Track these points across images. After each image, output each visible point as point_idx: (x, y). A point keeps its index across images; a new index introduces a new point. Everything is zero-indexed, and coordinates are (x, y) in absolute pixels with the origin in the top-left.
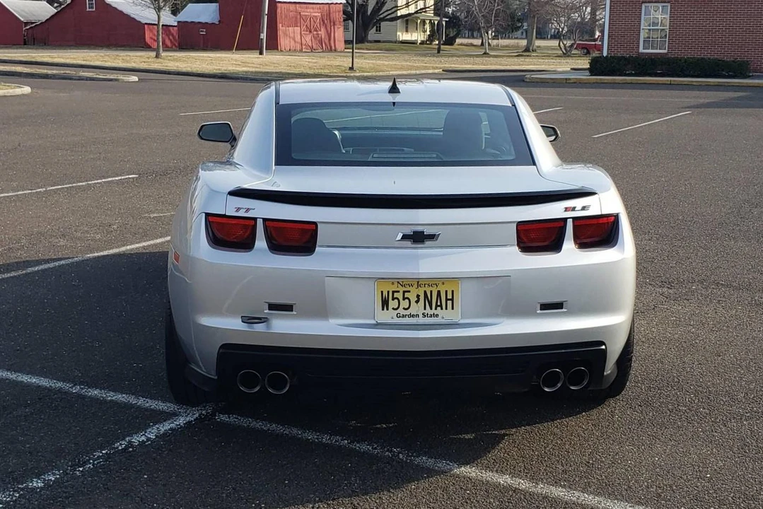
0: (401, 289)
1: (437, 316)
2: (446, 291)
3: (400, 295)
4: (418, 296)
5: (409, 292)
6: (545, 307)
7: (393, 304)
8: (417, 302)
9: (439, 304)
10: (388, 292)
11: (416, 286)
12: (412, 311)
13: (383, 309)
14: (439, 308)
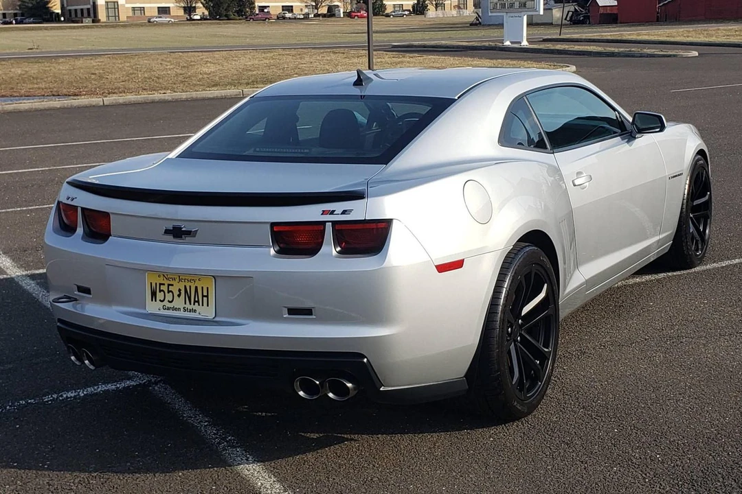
0: (166, 282)
1: (195, 311)
2: (202, 288)
3: (164, 288)
4: (180, 290)
5: (172, 285)
6: (292, 311)
7: (160, 296)
8: (179, 296)
9: (196, 299)
10: (156, 284)
11: (177, 280)
12: (175, 304)
13: (152, 300)
14: (196, 304)
